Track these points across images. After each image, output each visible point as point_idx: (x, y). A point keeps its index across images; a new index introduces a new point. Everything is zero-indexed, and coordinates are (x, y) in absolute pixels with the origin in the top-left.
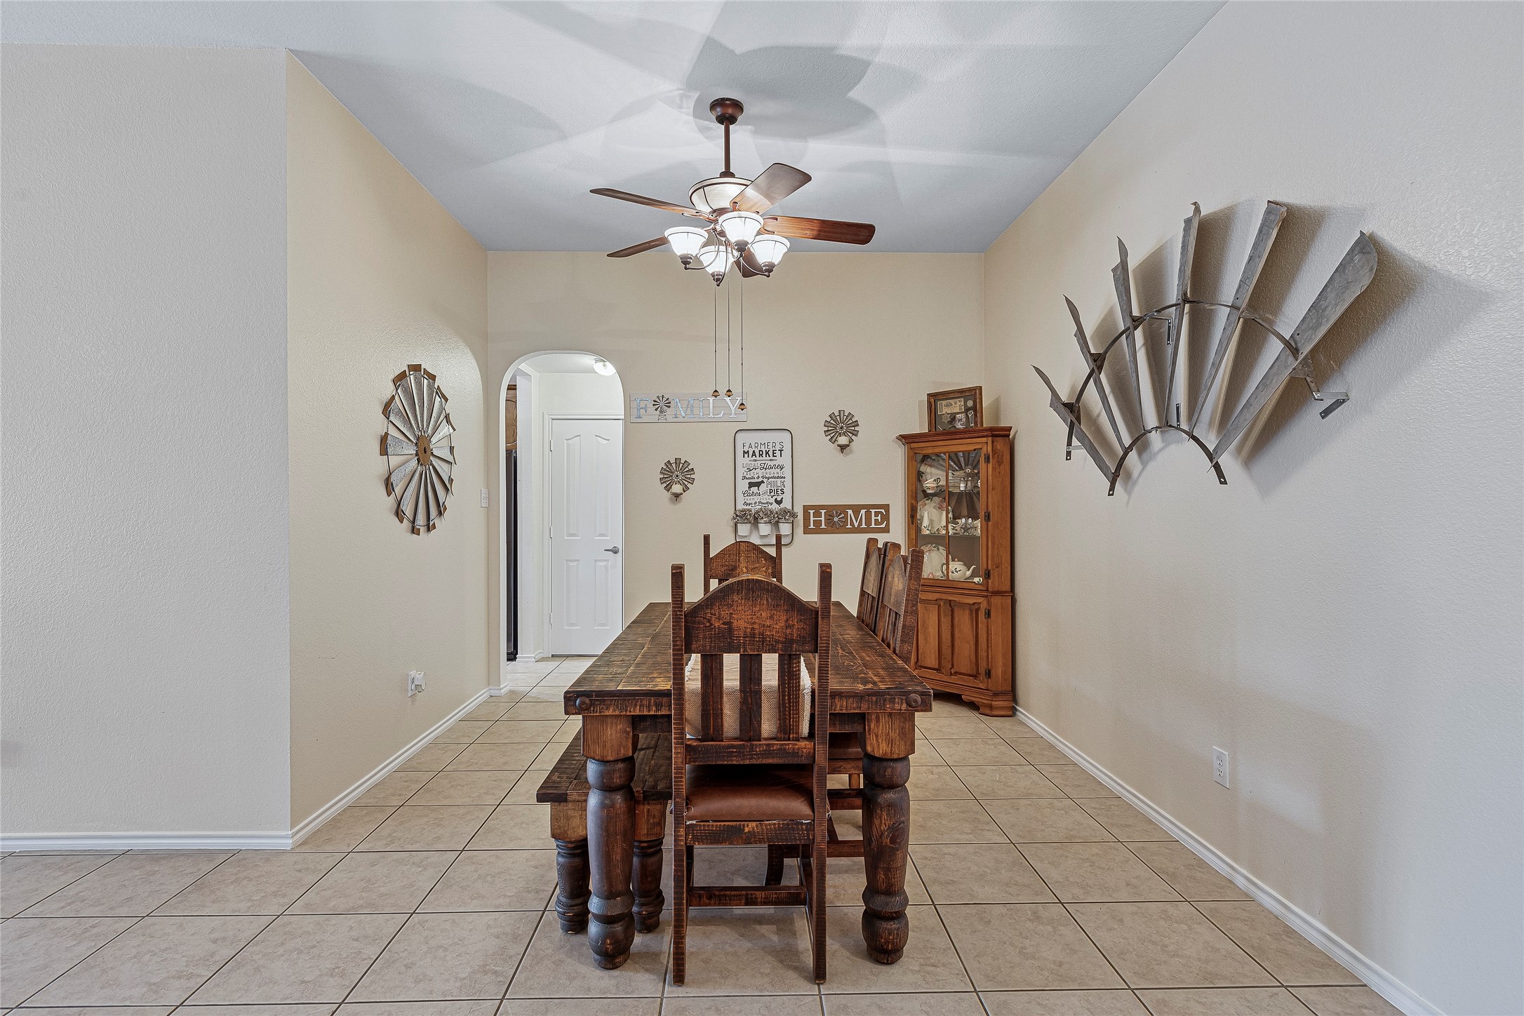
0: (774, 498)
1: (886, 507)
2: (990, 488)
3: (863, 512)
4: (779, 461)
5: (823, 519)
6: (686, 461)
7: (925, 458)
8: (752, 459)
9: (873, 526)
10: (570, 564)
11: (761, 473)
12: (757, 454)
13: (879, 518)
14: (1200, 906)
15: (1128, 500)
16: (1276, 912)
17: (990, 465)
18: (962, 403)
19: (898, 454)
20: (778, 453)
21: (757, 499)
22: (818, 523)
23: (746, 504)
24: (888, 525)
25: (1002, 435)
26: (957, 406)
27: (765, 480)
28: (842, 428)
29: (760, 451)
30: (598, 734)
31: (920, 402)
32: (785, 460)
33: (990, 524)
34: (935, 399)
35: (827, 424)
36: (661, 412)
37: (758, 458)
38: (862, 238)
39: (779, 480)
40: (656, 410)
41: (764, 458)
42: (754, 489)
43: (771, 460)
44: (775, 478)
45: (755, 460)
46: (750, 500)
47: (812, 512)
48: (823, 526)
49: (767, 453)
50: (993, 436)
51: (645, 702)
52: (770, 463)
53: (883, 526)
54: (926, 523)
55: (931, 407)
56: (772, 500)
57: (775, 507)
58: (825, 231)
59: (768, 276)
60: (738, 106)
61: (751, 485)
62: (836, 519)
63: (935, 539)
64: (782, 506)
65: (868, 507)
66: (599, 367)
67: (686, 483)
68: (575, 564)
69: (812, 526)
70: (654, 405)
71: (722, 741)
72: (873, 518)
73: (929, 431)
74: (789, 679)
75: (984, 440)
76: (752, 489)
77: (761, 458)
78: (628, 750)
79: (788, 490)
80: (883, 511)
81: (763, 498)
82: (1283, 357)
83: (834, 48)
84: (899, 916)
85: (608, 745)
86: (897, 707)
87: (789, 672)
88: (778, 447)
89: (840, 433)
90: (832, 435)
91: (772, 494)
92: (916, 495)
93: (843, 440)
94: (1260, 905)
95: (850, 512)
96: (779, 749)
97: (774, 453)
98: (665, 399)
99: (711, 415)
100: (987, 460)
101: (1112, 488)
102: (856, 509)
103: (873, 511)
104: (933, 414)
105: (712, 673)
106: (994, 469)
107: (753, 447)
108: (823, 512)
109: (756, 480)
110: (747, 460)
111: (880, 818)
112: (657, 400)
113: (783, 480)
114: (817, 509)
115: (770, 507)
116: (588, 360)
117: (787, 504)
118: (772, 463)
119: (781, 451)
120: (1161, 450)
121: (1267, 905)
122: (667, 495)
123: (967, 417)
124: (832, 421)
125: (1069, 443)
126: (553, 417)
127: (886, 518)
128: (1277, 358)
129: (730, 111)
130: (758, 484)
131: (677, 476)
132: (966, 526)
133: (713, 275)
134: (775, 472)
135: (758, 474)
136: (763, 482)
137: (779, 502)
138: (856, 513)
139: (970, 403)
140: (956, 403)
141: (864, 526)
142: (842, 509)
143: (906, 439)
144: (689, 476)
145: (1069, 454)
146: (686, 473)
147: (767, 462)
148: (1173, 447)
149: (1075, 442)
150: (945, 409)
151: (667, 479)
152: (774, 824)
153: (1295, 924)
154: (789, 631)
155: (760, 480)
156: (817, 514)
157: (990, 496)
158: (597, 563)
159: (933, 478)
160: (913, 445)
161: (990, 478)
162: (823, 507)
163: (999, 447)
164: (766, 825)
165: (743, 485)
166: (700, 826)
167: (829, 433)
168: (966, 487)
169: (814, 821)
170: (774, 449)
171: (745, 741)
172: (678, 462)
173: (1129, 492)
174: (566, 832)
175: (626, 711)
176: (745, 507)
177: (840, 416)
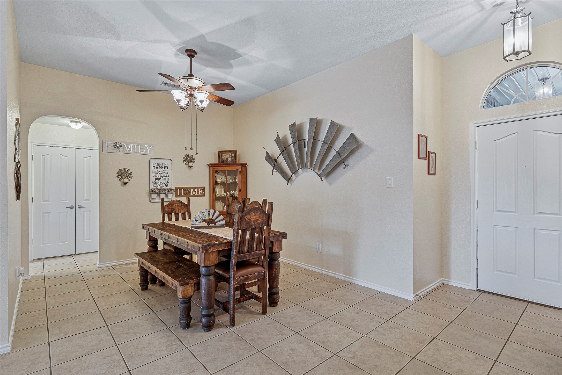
0: (165, 184)
1: (204, 188)
2: (241, 182)
3: (196, 189)
4: (167, 171)
5: (183, 192)
6: (129, 169)
7: (217, 172)
8: (156, 169)
9: (199, 194)
10: (45, 215)
11: (160, 175)
12: (158, 168)
13: (201, 191)
14: (321, 278)
15: (291, 186)
16: (333, 276)
17: (241, 175)
18: (230, 155)
19: (207, 170)
20: (166, 168)
21: (158, 184)
22: (181, 193)
23: (154, 186)
24: (204, 194)
25: (244, 166)
26: (228, 156)
27: (161, 178)
28: (189, 160)
29: (159, 167)
30: (209, 258)
31: (215, 154)
32: (169, 170)
33: (241, 193)
34: (221, 153)
35: (184, 158)
36: (117, 148)
37: (158, 169)
38: (229, 104)
39: (167, 178)
40: (115, 147)
41: (161, 169)
42: (157, 181)
43: (164, 170)
44: (165, 177)
45: (157, 170)
46: (155, 185)
47: (179, 189)
48: (183, 194)
49: (162, 167)
50: (242, 166)
51: (224, 246)
52: (163, 171)
53: (203, 194)
54: (217, 193)
55: (220, 155)
56: (164, 185)
57: (165, 187)
58: (220, 100)
59: (203, 111)
60: (195, 53)
61: (156, 179)
62: (187, 192)
63: (220, 198)
64: (168, 187)
65: (198, 188)
66: (73, 125)
67: (129, 178)
68: (48, 214)
69: (179, 195)
70: (114, 145)
71: (245, 253)
72: (200, 191)
73: (219, 163)
74: (261, 234)
75: (239, 167)
76: (156, 181)
77: (160, 169)
78: (217, 261)
79: (170, 181)
80: (203, 189)
81: (160, 185)
82: (336, 155)
83: (235, 50)
84: (277, 293)
85: (212, 261)
86: (281, 238)
87: (262, 232)
88: (166, 166)
89: (188, 162)
90: (186, 162)
91: (164, 183)
92: (214, 184)
93: (190, 164)
94: (329, 276)
95: (192, 189)
96: (258, 253)
97: (165, 168)
98: (119, 143)
99: (140, 152)
100: (240, 173)
101: (288, 183)
102: (194, 188)
103: (199, 189)
104: (220, 157)
105: (244, 235)
106: (242, 176)
107: (157, 165)
108: (183, 189)
109: (158, 178)
110: (154, 170)
111: (275, 268)
112: (116, 143)
113: (168, 178)
114: (181, 188)
115: (163, 187)
116: (66, 121)
117: (170, 186)
118: (164, 171)
119: (167, 167)
120: (301, 173)
121: (330, 275)
122: (120, 183)
123: (232, 159)
124: (186, 157)
125: (273, 170)
126: (35, 144)
127: (204, 191)
128: (335, 155)
129: (193, 54)
130: (159, 179)
131: (125, 175)
132: (232, 194)
133: (181, 107)
134: (165, 175)
135: (159, 175)
136: (160, 178)
137: (167, 186)
138: (194, 190)
139: (233, 155)
140: (228, 155)
141: (196, 194)
142: (190, 188)
143: (210, 165)
144: (130, 175)
145: (272, 173)
146: (128, 174)
147: (162, 171)
148: (305, 173)
149: (275, 170)
150: (224, 156)
151: (120, 176)
152: (256, 274)
153: (337, 277)
154: (263, 220)
155: (159, 177)
156: (181, 190)
157: (241, 184)
158: (61, 213)
159: (220, 178)
160: (214, 167)
161: (241, 179)
162: (183, 188)
163: (243, 170)
164: (254, 275)
165: (153, 179)
166: (239, 279)
167: (185, 161)
168: (232, 181)
169: (265, 271)
170: (165, 166)
171: (250, 252)
172: (125, 169)
173: (291, 184)
174: (187, 295)
175: (219, 249)
176: (154, 188)
177: (188, 156)
